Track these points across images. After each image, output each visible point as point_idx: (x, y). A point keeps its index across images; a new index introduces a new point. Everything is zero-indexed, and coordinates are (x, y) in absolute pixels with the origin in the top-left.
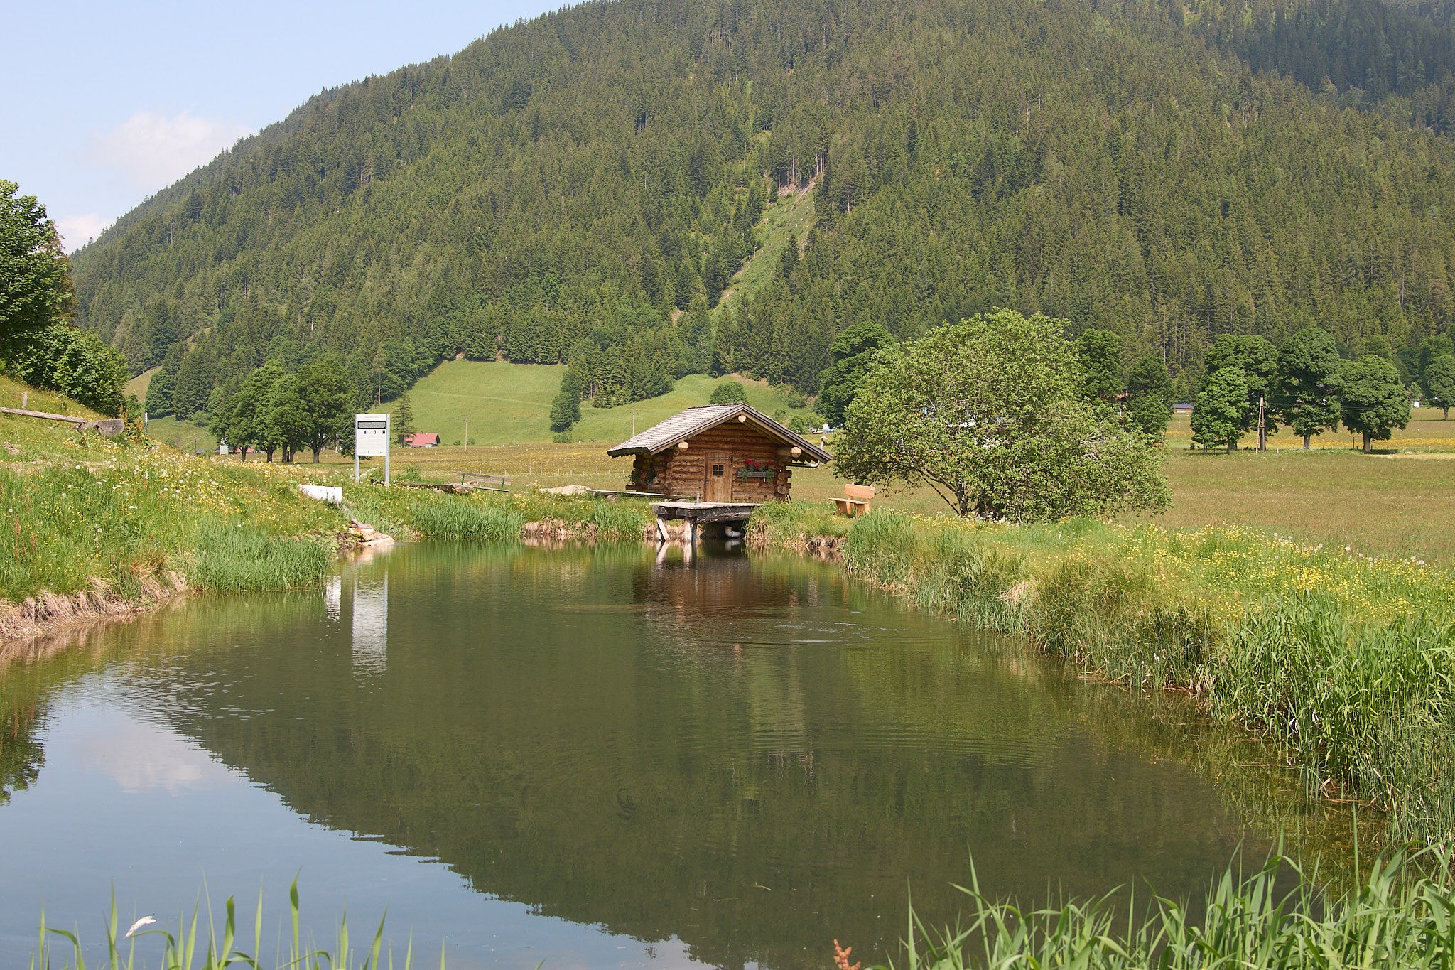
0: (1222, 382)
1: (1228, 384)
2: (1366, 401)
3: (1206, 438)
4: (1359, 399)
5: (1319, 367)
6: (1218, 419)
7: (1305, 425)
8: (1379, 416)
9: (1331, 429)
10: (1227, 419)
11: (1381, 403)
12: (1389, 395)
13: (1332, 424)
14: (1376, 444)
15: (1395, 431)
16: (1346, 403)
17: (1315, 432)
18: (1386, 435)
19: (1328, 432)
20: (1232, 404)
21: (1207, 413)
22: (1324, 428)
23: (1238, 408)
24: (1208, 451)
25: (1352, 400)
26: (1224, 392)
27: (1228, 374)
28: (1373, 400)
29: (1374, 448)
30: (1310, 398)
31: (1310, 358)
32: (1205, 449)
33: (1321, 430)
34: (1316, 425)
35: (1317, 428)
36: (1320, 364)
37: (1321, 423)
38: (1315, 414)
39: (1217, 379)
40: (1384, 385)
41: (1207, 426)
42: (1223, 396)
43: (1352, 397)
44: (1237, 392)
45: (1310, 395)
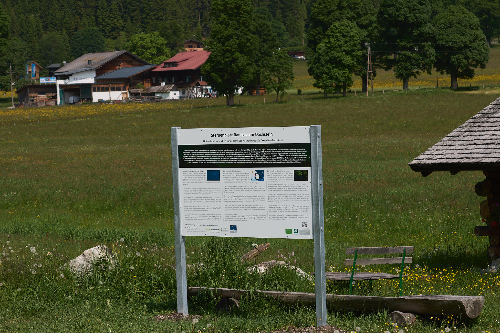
0: (338, 34)
1: (344, 36)
2: (456, 46)
3: (327, 84)
4: (450, 44)
5: (416, 18)
6: (335, 67)
7: (406, 69)
8: (467, 58)
9: (426, 71)
10: (344, 66)
11: (468, 47)
12: (474, 40)
13: (426, 67)
14: (462, 82)
15: (477, 70)
16: (438, 48)
17: (413, 74)
18: (470, 74)
19: (424, 74)
20: (348, 53)
21: (326, 62)
22: (420, 71)
23: (353, 56)
24: (329, 95)
25: (443, 45)
26: (340, 43)
27: (343, 28)
28: (462, 44)
29: (460, 85)
30: (409, 45)
31: (409, 10)
32: (325, 93)
33: (418, 73)
34: (414, 68)
35: (415, 71)
36: (417, 15)
37: (419, 67)
38: (414, 59)
39: (333, 32)
40: (469, 31)
41: (327, 74)
42: (340, 46)
43: (444, 43)
44: (352, 43)
45: (409, 43)
